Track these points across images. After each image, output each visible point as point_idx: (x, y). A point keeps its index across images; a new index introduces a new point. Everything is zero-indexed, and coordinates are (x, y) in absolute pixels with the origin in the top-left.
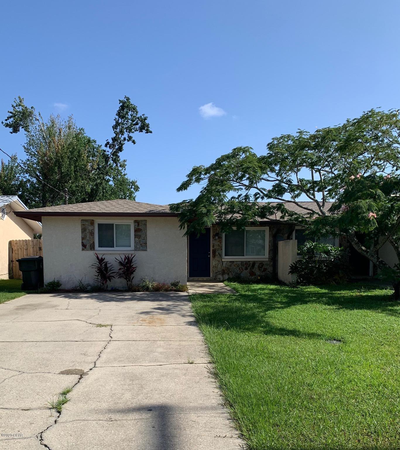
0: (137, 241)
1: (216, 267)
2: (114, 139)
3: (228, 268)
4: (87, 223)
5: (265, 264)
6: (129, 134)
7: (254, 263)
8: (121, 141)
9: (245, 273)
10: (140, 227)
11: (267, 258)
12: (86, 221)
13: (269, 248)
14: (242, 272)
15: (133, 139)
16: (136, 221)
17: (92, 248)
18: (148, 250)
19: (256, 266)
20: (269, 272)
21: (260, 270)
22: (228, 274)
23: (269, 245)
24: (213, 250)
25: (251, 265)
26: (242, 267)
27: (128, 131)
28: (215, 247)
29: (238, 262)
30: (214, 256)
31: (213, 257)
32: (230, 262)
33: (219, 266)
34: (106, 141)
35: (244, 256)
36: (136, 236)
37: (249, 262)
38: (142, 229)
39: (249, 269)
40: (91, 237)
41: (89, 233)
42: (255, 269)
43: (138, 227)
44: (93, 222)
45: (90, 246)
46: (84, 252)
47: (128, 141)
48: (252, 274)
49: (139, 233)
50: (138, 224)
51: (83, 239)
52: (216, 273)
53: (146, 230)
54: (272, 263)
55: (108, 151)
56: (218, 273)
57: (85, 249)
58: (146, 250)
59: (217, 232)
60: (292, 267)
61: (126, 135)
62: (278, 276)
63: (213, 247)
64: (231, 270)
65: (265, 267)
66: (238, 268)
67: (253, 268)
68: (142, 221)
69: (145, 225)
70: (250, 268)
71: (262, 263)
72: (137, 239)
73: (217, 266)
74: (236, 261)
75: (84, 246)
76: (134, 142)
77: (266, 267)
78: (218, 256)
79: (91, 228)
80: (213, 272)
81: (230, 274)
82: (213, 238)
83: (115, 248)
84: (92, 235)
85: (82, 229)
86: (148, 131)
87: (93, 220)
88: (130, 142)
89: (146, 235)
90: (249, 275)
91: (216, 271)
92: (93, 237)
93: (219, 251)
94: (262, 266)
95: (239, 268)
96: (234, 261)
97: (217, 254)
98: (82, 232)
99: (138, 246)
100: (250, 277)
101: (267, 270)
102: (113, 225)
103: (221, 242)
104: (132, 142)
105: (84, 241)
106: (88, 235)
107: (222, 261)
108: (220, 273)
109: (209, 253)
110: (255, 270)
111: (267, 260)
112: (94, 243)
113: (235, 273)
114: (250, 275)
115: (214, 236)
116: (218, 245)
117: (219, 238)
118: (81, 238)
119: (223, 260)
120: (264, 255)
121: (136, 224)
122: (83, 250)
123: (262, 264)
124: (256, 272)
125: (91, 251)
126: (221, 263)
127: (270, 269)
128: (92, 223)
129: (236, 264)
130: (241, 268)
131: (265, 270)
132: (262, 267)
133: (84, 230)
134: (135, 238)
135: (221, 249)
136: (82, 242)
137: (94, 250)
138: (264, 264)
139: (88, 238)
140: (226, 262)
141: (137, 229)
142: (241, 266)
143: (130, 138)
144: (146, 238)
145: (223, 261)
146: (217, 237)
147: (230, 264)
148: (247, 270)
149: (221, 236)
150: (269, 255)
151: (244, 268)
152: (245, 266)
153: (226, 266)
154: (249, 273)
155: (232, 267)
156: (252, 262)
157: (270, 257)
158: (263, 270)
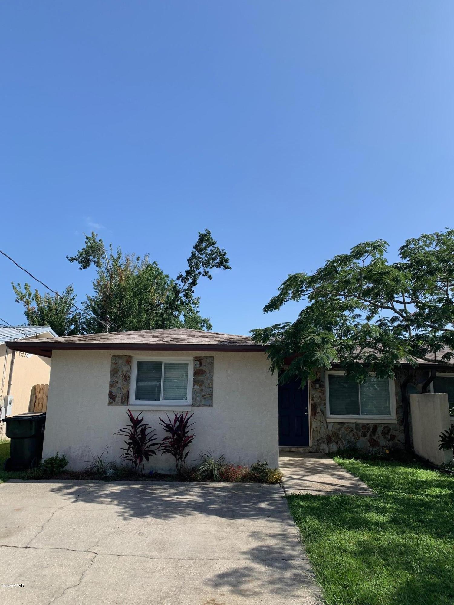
0: (197, 390)
1: (317, 431)
2: (188, 273)
3: (336, 433)
4: (120, 361)
5: (392, 428)
6: (205, 268)
7: (375, 426)
8: (195, 275)
9: (363, 443)
10: (203, 368)
11: (395, 419)
12: (119, 357)
13: (397, 403)
14: (358, 439)
15: (210, 274)
16: (196, 359)
17: (125, 400)
18: (214, 405)
19: (379, 431)
20: (399, 441)
21: (385, 437)
22: (337, 443)
23: (396, 400)
24: (312, 404)
25: (371, 430)
26: (358, 432)
27: (204, 266)
28: (315, 401)
29: (351, 424)
30: (313, 413)
31: (312, 415)
32: (339, 423)
33: (323, 430)
34: (179, 273)
35: (358, 414)
36: (195, 382)
37: (368, 424)
38: (205, 371)
39: (368, 435)
40: (125, 383)
41: (123, 376)
42: (377, 435)
43: (201, 368)
44: (131, 360)
45: (122, 398)
46: (111, 407)
47: (204, 276)
48: (374, 443)
49: (201, 378)
50: (201, 364)
51: (111, 385)
52: (318, 440)
53: (213, 372)
54: (402, 427)
55: (180, 285)
56: (321, 441)
57: (114, 403)
58: (211, 406)
59: (318, 378)
60: (444, 438)
61: (201, 269)
62: (413, 448)
63: (312, 400)
64: (340, 437)
65: (392, 434)
66: (352, 433)
67: (374, 435)
68: (206, 358)
69: (212, 364)
70: (370, 435)
71: (387, 427)
72: (197, 387)
73: (318, 429)
74: (347, 423)
75: (112, 397)
76: (210, 277)
77: (393, 432)
78: (321, 414)
79: (125, 369)
80: (314, 438)
81: (339, 443)
82: (312, 386)
83: (162, 402)
84: (126, 379)
85: (111, 371)
86: (226, 267)
87: (130, 357)
88: (206, 277)
89: (212, 381)
90: (369, 445)
91: (317, 438)
92: (128, 384)
93: (322, 407)
94: (389, 430)
96: (343, 424)
97: (318, 410)
98: (112, 376)
99: (198, 399)
100: (371, 449)
101: (396, 439)
102: (160, 364)
103: (323, 393)
104: (209, 277)
105: (114, 390)
106: (120, 380)
107: (327, 422)
108: (324, 441)
109: (306, 408)
110: (378, 437)
111: (396, 422)
112: (128, 392)
113: (347, 441)
114: (371, 445)
115: (312, 384)
116: (320, 396)
117: (320, 386)
118: (109, 384)
119: (328, 420)
120: (390, 415)
121: (198, 362)
122: (110, 403)
123: (387, 429)
124: (379, 441)
125: (123, 405)
126: (325, 425)
127: (401, 437)
128: (129, 360)
129: (349, 428)
130: (356, 434)
131: (393, 438)
132: (388, 433)
133: (114, 372)
134: (194, 384)
135: (325, 404)
136: (110, 392)
137: (127, 404)
139: (119, 385)
140: (332, 424)
141: (198, 370)
142: (355, 430)
143: (206, 273)
144: (212, 385)
145: (327, 421)
146: (317, 386)
147: (338, 427)
148: (366, 437)
149: (324, 384)
150: (397, 414)
151: (360, 434)
152: (362, 430)
153: (334, 430)
154: (369, 441)
155: (343, 432)
156: (372, 425)
157: (399, 418)
158: (389, 437)
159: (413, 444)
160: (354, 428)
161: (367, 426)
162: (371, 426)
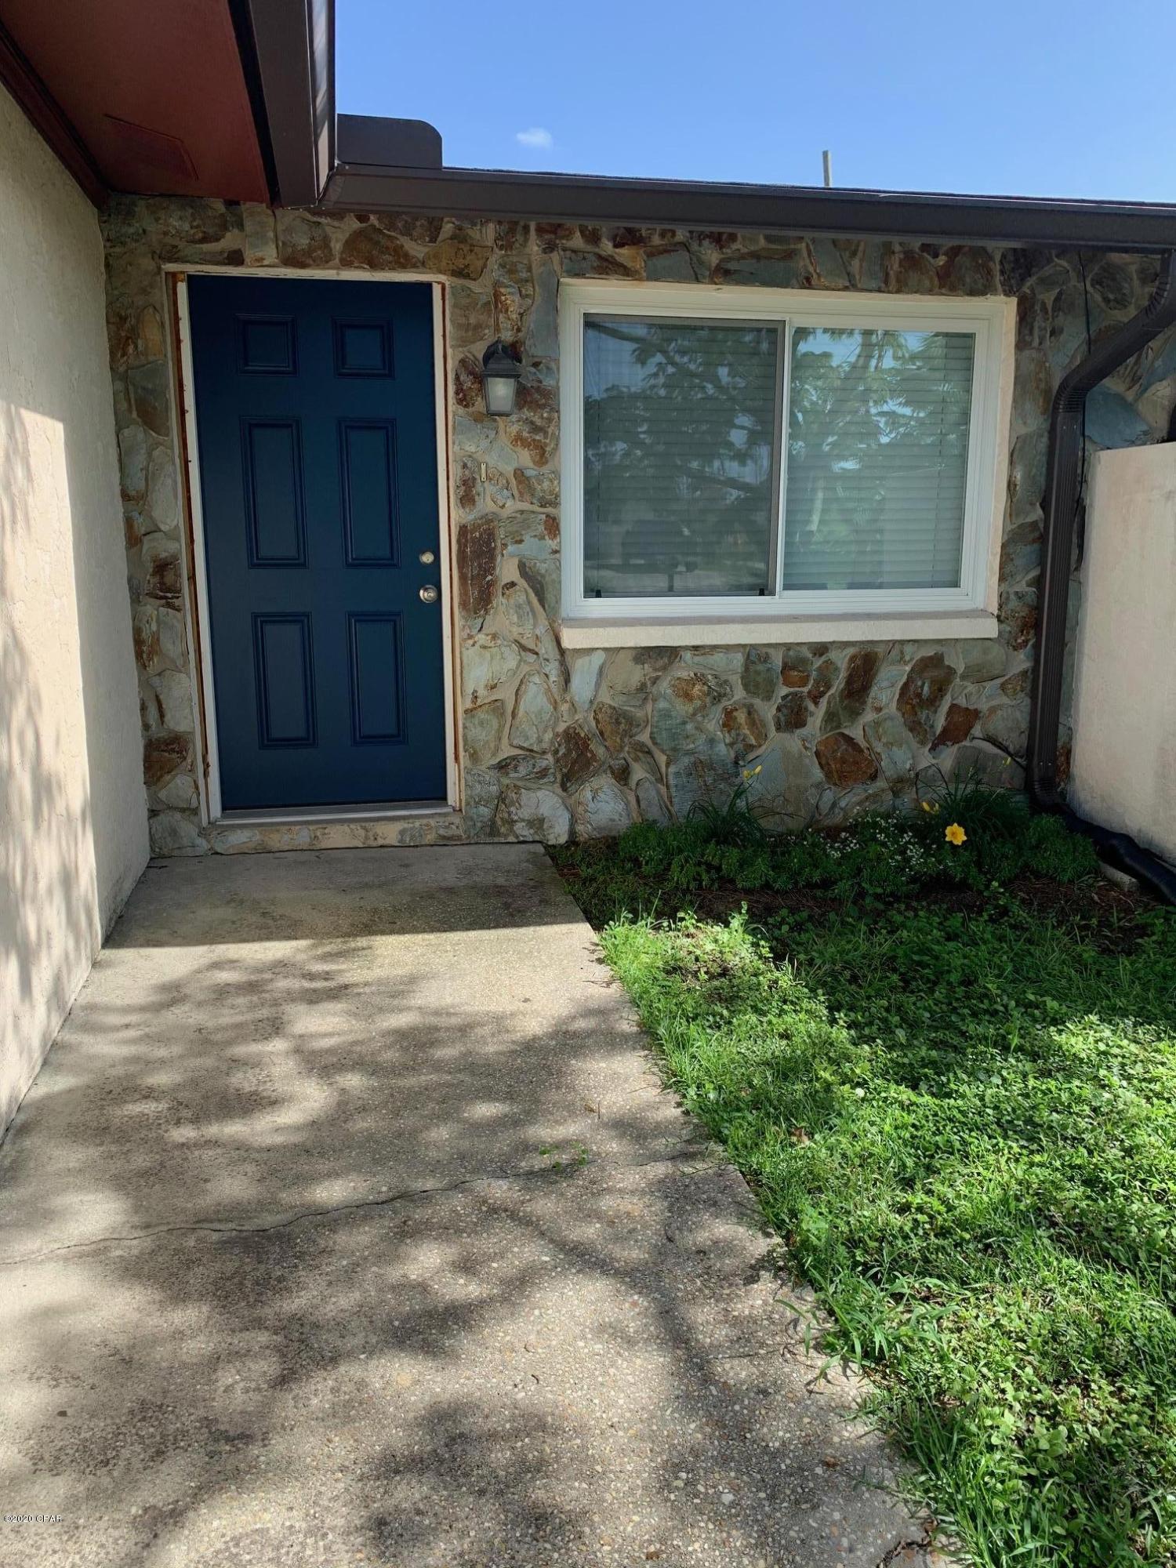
1: (497, 707)
3: (618, 716)
5: (961, 670)
7: (866, 662)
9: (781, 765)
11: (982, 613)
13: (1013, 508)
14: (751, 747)
19: (885, 691)
20: (991, 740)
21: (915, 727)
22: (622, 775)
23: (1011, 486)
24: (463, 530)
25: (838, 684)
26: (757, 702)
28: (486, 505)
29: (718, 658)
30: (473, 593)
31: (464, 604)
32: (644, 654)
33: (535, 700)
35: (766, 590)
37: (821, 649)
39: (817, 715)
42: (869, 716)
48: (845, 763)
52: (502, 767)
54: (1021, 661)
56: (523, 770)
59: (507, 336)
62: (1068, 775)
63: (467, 499)
64: (644, 737)
65: (962, 702)
66: (716, 714)
67: (855, 714)
70: (831, 717)
71: (936, 661)
73: (506, 694)
74: (696, 648)
77: (962, 693)
78: (523, 593)
80: (474, 757)
81: (639, 772)
82: (463, 399)
90: (818, 774)
91: (497, 749)
93: (531, 547)
95: (729, 714)
96: (670, 653)
97: (507, 570)
100: (828, 796)
101: (977, 730)
103: (543, 447)
107: (562, 652)
108: (543, 773)
109: (427, 558)
110: (877, 724)
111: (990, 628)
113: (686, 761)
114: (828, 775)
115: (468, 382)
116: (519, 474)
117: (525, 396)
119: (572, 639)
120: (955, 584)
124: (878, 747)
126: (553, 669)
127: (1006, 715)
129: (699, 678)
130: (741, 716)
131: (962, 723)
132: (933, 702)
135: (553, 526)
138: (951, 671)
140: (598, 659)
142: (739, 694)
145: (566, 643)
146: (501, 390)
147: (637, 674)
148: (798, 731)
149: (548, 382)
150: (1002, 579)
151: (768, 711)
152: (784, 690)
153: (605, 698)
154: (817, 754)
155: (662, 704)
156: (851, 651)
157: (1014, 603)
158: (940, 722)
159: (1068, 753)
160: (736, 680)
161: (818, 662)
162: (841, 660)
